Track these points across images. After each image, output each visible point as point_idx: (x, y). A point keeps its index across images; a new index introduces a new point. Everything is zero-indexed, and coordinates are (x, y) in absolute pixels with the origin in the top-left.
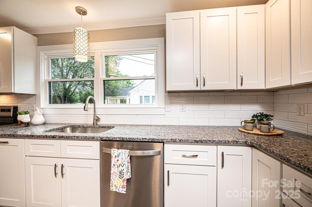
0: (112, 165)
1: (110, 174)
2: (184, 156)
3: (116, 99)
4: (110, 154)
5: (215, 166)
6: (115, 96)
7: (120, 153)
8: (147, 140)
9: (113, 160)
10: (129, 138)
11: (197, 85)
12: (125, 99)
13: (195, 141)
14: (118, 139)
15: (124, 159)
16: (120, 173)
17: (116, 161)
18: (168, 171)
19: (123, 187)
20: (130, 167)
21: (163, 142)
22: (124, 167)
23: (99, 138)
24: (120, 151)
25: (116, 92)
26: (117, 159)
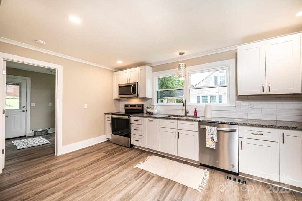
0: (207, 134)
1: (205, 138)
2: (252, 134)
3: (173, 99)
4: (206, 129)
5: (277, 142)
6: (172, 96)
7: (211, 128)
8: (227, 123)
9: (207, 132)
10: (216, 121)
11: (263, 91)
12: (181, 99)
13: (261, 125)
14: (209, 122)
15: (214, 131)
16: (212, 138)
17: (209, 132)
18: (242, 142)
19: (213, 146)
20: (217, 136)
21: (238, 125)
22: (214, 136)
23: (198, 121)
24: (212, 127)
25: (174, 93)
26: (210, 131)
